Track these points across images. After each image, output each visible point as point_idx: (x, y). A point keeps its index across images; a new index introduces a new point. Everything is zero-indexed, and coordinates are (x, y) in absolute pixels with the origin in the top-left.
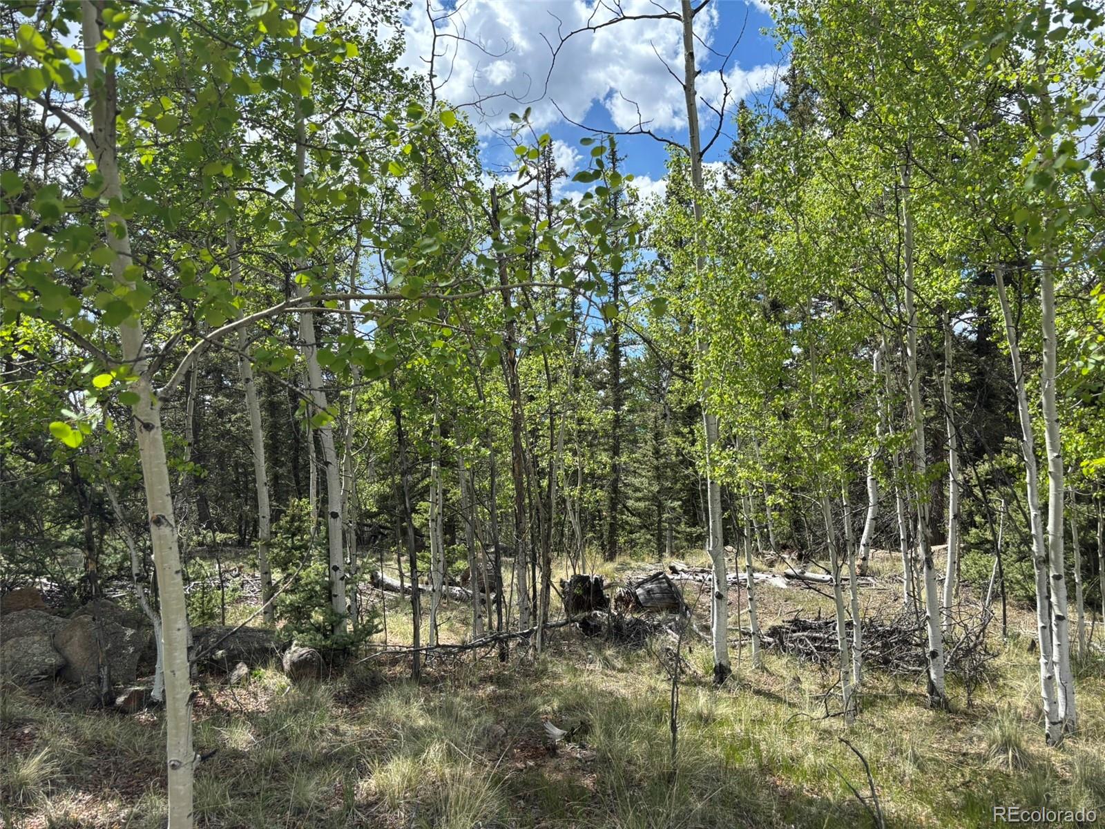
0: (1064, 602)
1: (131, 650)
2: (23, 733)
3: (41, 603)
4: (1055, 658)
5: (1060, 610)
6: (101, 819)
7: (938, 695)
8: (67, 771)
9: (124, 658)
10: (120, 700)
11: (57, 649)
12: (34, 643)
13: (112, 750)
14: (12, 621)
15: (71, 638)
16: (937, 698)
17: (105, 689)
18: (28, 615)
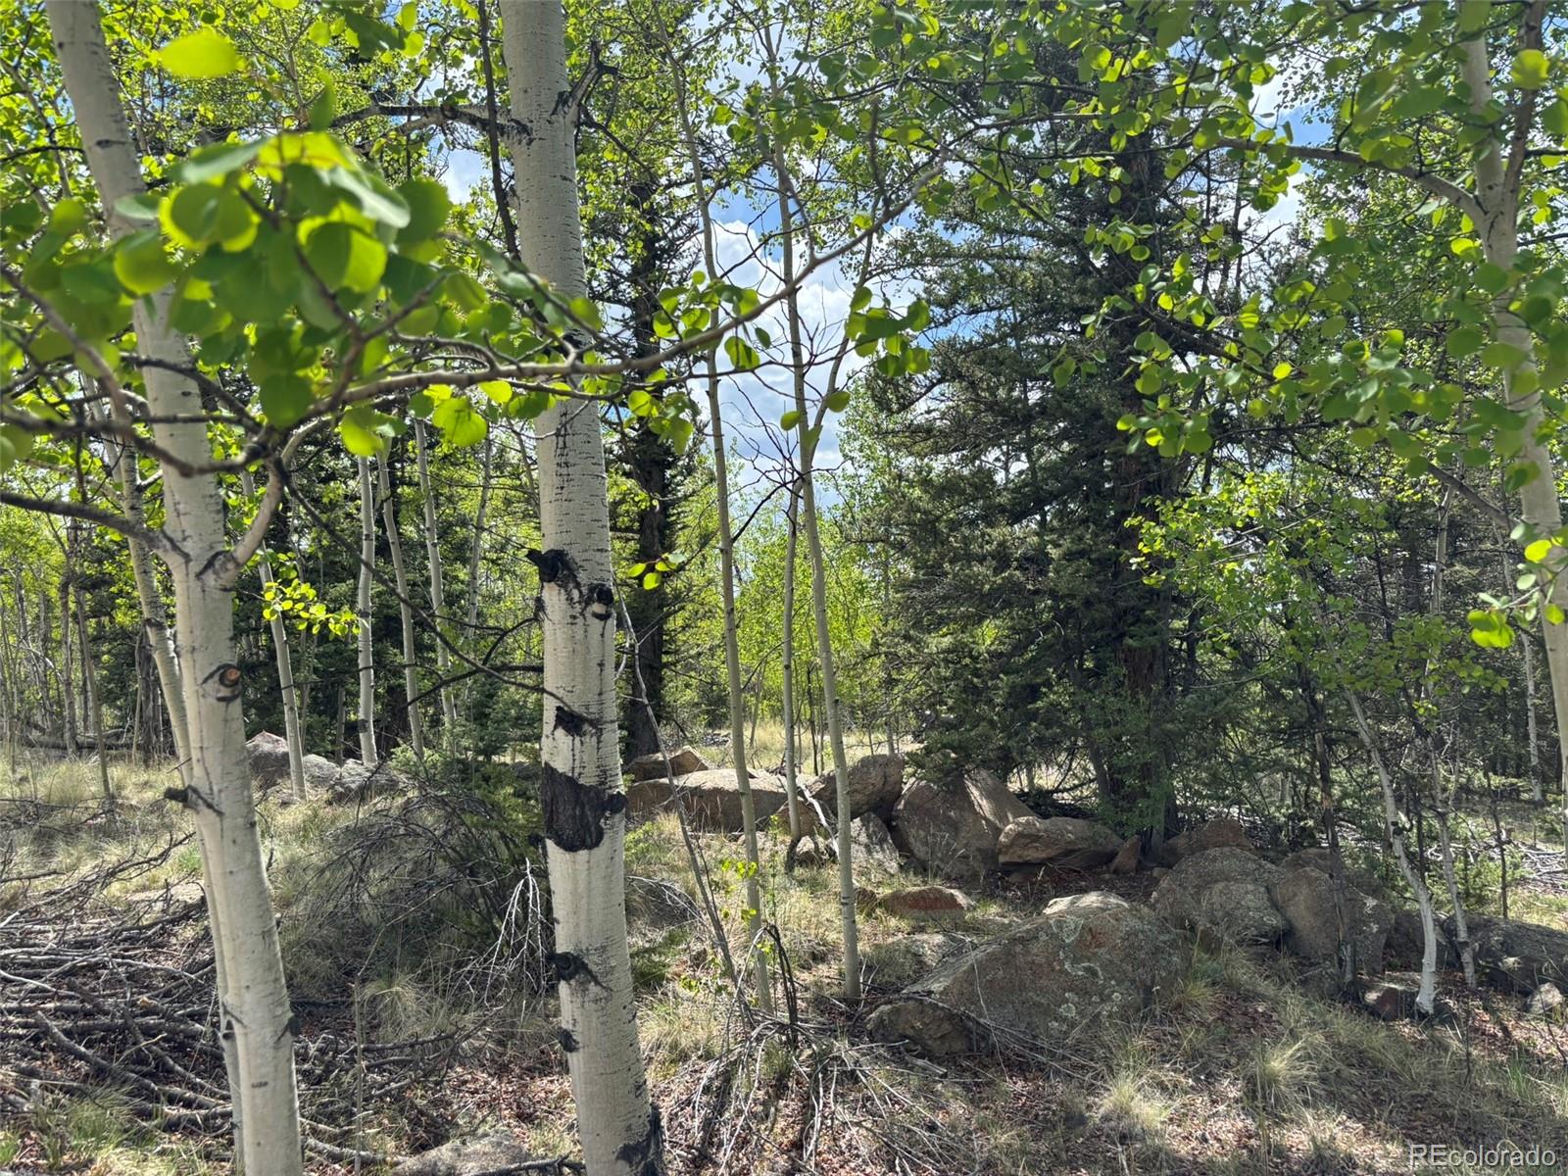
1: (1375, 928)
2: (1256, 1011)
3: (1244, 841)
6: (1382, 1165)
8: (1324, 1080)
9: (1366, 938)
10: (1372, 997)
11: (1276, 906)
12: (1247, 893)
13: (1377, 1069)
14: (1215, 860)
15: (1295, 895)
17: (1349, 977)
18: (1235, 856)
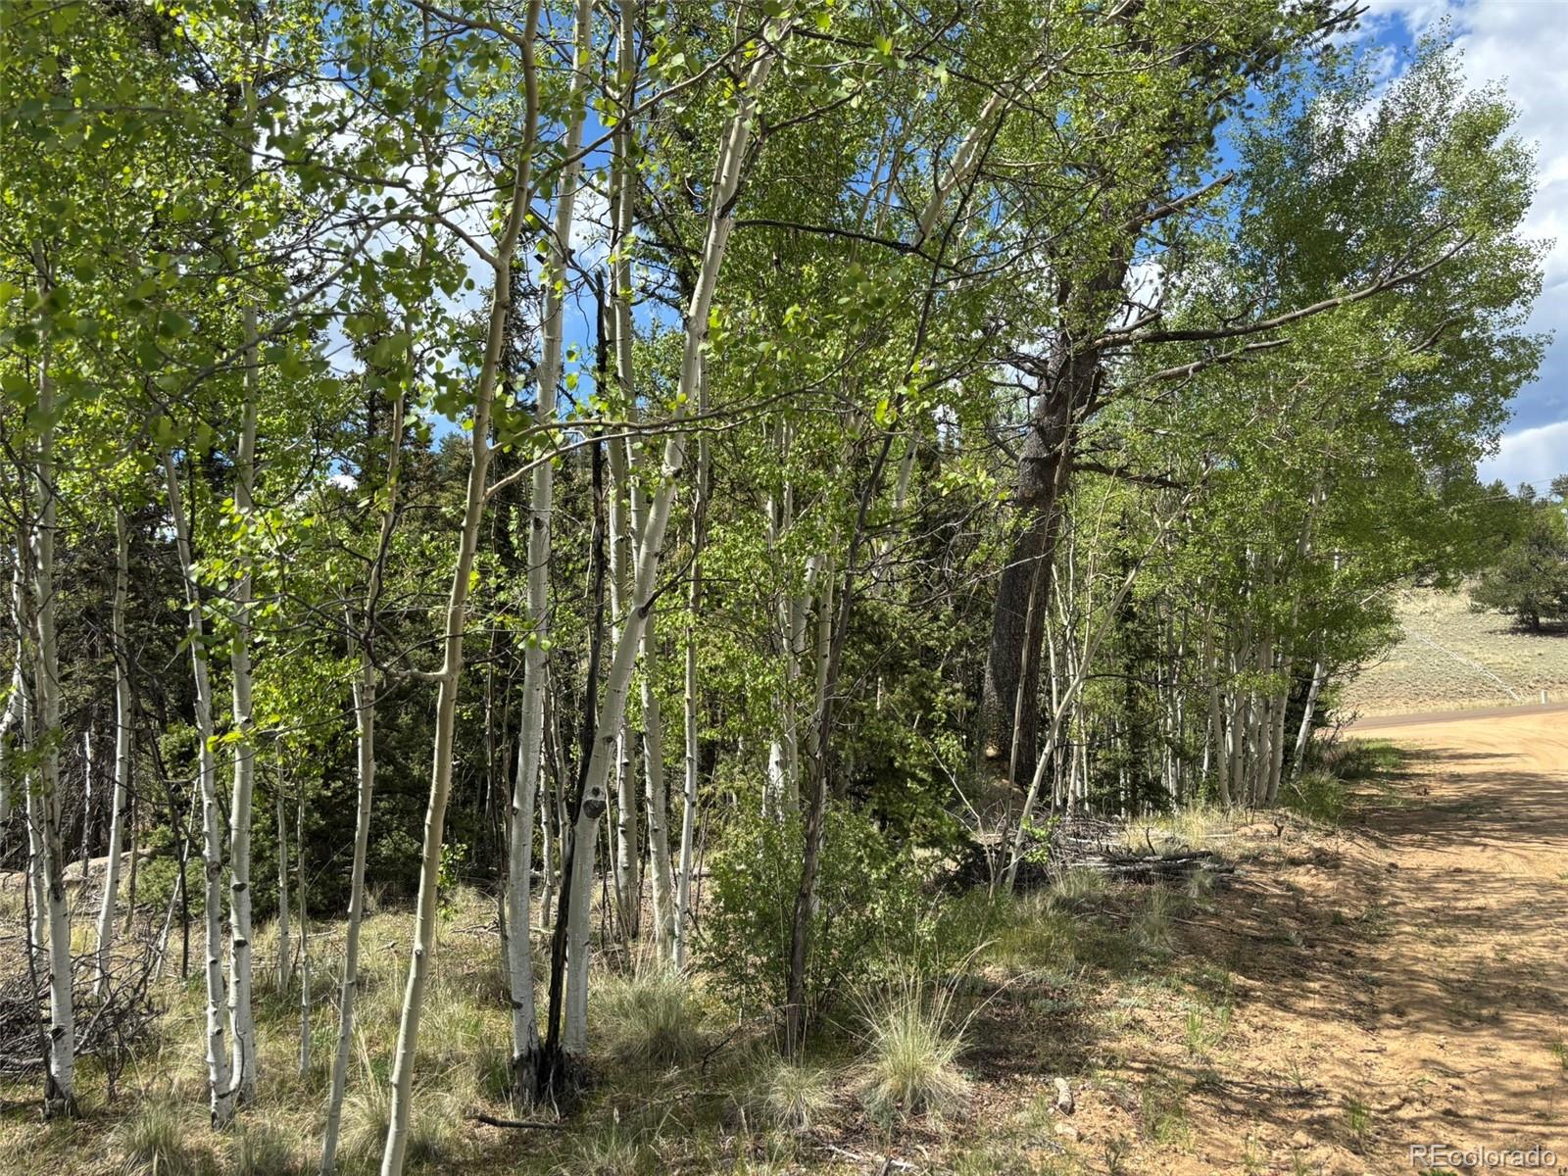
0: (247, 922)
4: (232, 1001)
5: (241, 933)
7: (61, 1096)
16: (59, 1101)
